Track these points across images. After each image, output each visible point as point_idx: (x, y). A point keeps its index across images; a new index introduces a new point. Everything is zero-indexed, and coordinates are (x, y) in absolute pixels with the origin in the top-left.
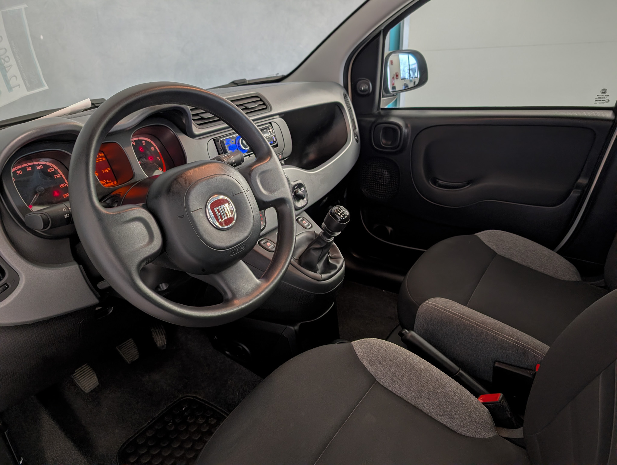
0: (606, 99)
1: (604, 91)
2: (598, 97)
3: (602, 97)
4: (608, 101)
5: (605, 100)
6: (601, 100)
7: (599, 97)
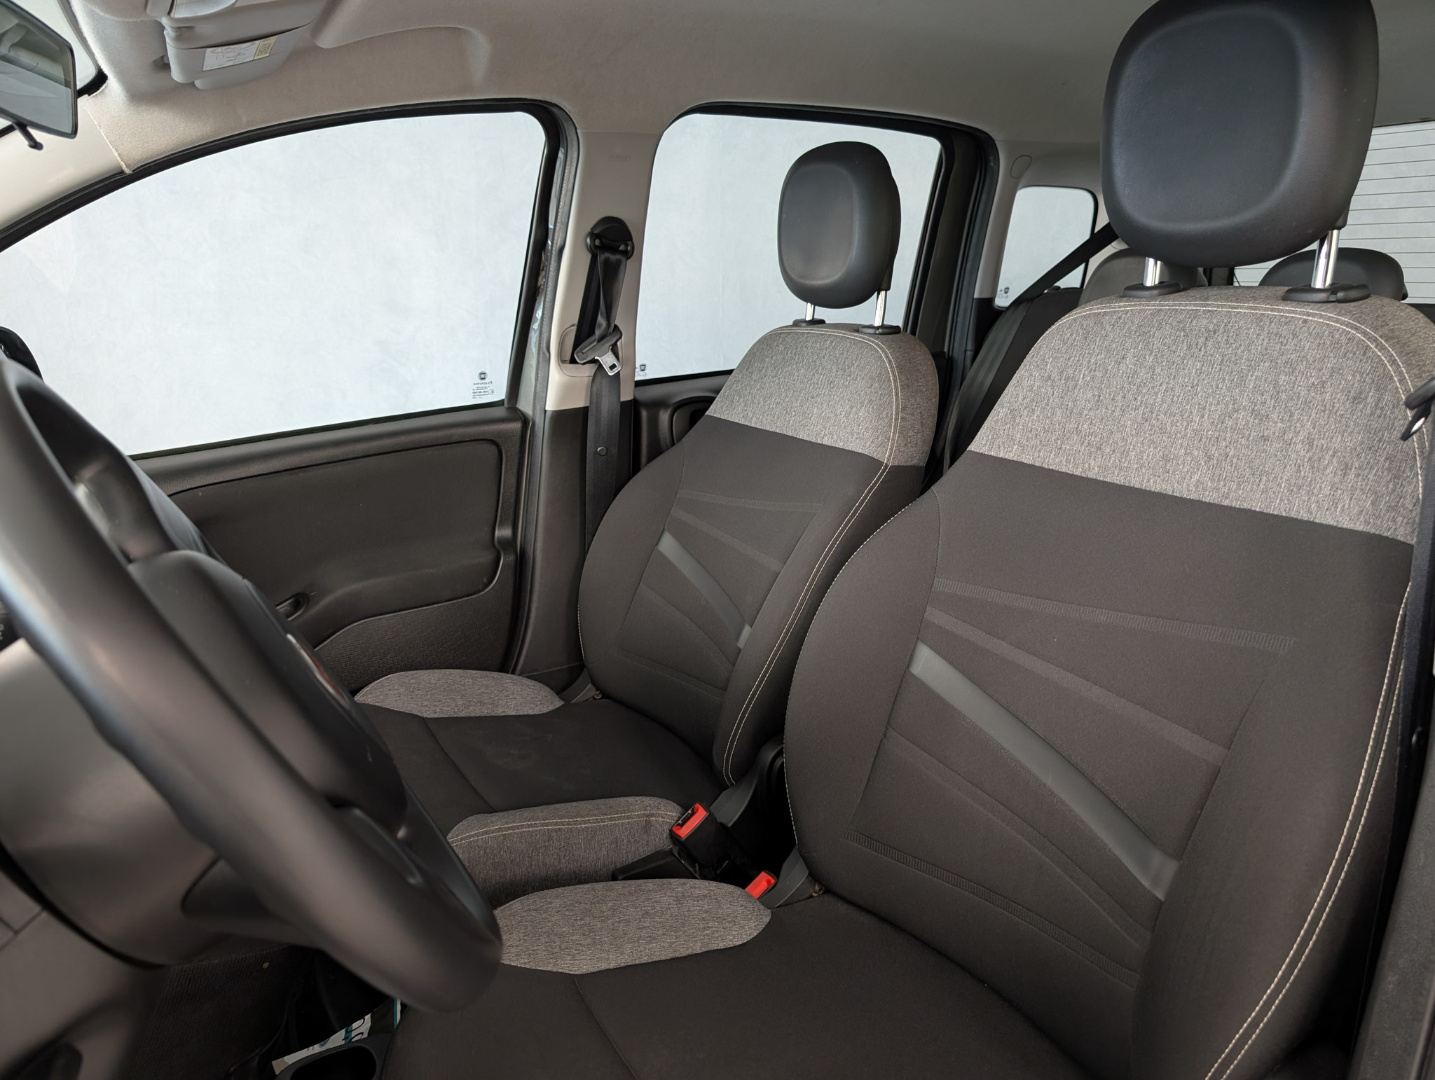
0: (489, 388)
1: (483, 376)
2: (475, 387)
3: (482, 385)
4: (492, 392)
5: (488, 390)
6: (480, 392)
7: (478, 386)
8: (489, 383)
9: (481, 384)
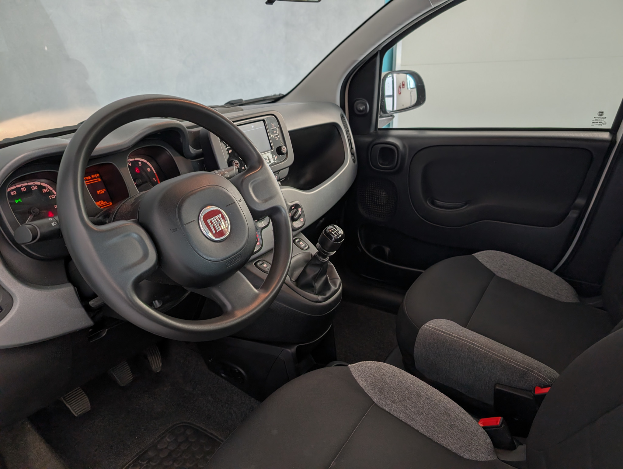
8: (604, 118)
9: (599, 118)
